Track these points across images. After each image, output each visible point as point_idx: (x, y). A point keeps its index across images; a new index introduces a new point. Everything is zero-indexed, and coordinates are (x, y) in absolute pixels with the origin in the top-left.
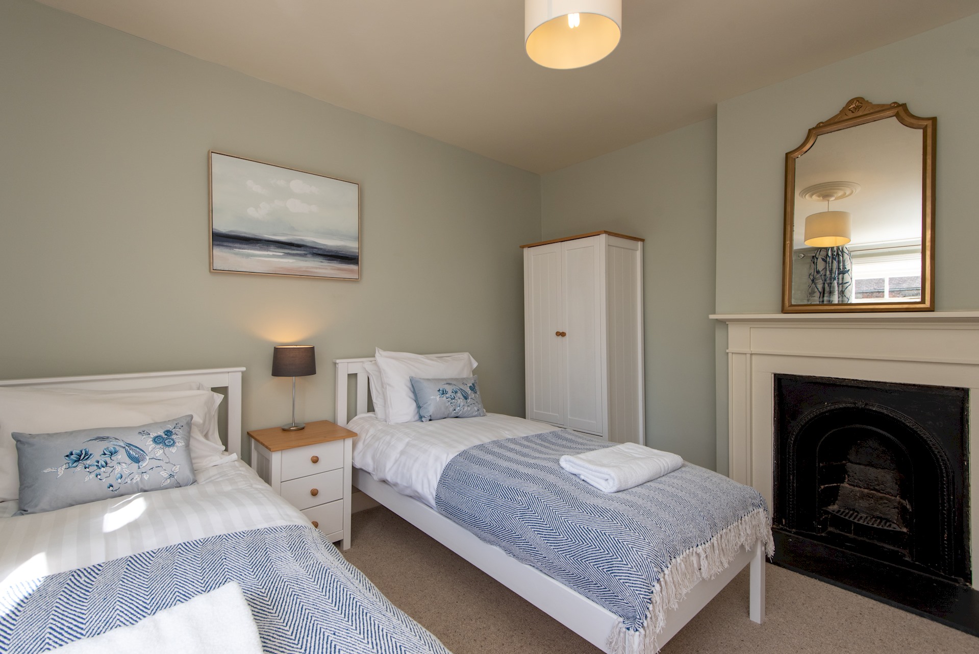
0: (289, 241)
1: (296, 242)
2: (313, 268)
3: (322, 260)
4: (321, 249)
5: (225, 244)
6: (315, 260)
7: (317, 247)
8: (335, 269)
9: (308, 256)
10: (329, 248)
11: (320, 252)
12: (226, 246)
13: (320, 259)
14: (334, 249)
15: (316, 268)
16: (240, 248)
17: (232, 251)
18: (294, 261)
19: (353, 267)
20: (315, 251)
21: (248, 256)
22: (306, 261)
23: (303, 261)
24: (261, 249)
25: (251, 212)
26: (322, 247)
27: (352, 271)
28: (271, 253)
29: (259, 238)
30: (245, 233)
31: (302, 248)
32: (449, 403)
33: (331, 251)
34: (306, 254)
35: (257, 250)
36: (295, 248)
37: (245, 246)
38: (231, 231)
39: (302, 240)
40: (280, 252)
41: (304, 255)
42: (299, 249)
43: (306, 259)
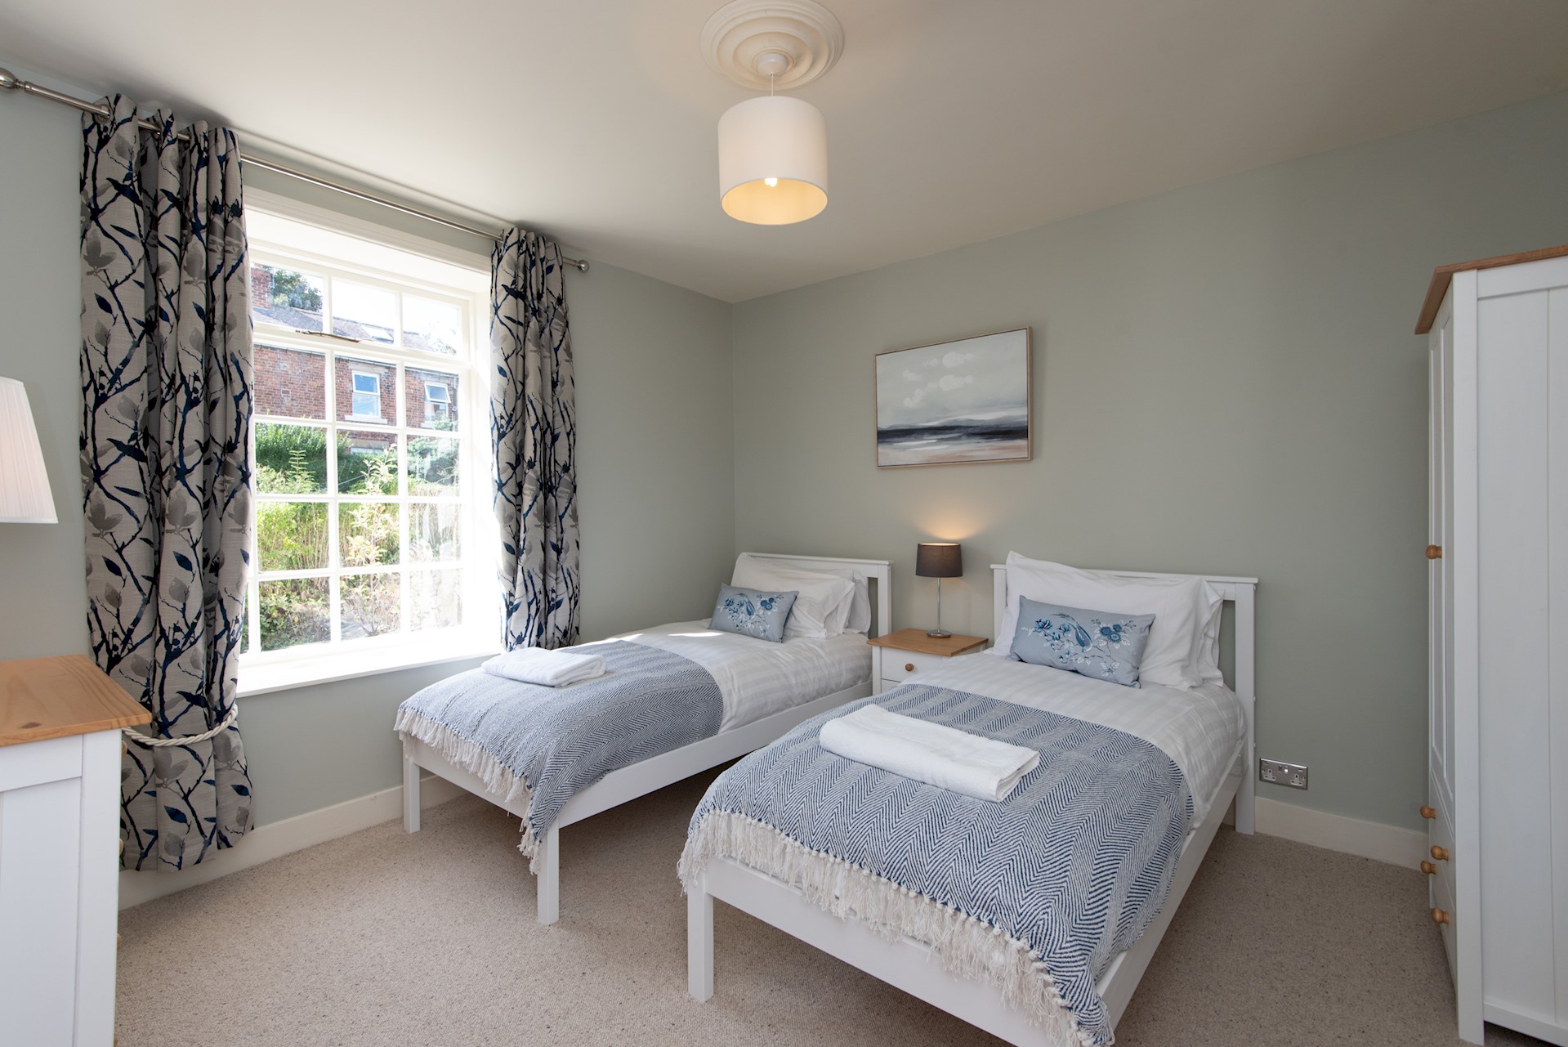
0: (942, 425)
1: (949, 425)
2: (968, 451)
3: (979, 441)
4: (978, 427)
5: (887, 440)
6: (971, 441)
7: (972, 425)
8: (995, 449)
9: (963, 437)
10: (987, 424)
11: (977, 431)
12: (888, 442)
13: (977, 439)
14: (992, 424)
15: (972, 451)
16: (898, 442)
17: (892, 446)
18: (948, 446)
19: (1021, 442)
20: (970, 430)
21: (905, 448)
22: (960, 444)
23: (957, 444)
24: (916, 439)
25: (908, 403)
26: (979, 424)
27: (1018, 448)
28: (925, 442)
29: (915, 427)
30: (902, 426)
31: (956, 430)
32: (1049, 644)
33: (990, 427)
34: (960, 436)
35: (910, 441)
36: (948, 431)
37: (902, 439)
38: (892, 427)
39: (955, 421)
40: (933, 439)
41: (959, 438)
42: (953, 431)
43: (961, 442)
